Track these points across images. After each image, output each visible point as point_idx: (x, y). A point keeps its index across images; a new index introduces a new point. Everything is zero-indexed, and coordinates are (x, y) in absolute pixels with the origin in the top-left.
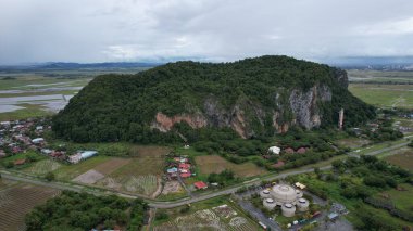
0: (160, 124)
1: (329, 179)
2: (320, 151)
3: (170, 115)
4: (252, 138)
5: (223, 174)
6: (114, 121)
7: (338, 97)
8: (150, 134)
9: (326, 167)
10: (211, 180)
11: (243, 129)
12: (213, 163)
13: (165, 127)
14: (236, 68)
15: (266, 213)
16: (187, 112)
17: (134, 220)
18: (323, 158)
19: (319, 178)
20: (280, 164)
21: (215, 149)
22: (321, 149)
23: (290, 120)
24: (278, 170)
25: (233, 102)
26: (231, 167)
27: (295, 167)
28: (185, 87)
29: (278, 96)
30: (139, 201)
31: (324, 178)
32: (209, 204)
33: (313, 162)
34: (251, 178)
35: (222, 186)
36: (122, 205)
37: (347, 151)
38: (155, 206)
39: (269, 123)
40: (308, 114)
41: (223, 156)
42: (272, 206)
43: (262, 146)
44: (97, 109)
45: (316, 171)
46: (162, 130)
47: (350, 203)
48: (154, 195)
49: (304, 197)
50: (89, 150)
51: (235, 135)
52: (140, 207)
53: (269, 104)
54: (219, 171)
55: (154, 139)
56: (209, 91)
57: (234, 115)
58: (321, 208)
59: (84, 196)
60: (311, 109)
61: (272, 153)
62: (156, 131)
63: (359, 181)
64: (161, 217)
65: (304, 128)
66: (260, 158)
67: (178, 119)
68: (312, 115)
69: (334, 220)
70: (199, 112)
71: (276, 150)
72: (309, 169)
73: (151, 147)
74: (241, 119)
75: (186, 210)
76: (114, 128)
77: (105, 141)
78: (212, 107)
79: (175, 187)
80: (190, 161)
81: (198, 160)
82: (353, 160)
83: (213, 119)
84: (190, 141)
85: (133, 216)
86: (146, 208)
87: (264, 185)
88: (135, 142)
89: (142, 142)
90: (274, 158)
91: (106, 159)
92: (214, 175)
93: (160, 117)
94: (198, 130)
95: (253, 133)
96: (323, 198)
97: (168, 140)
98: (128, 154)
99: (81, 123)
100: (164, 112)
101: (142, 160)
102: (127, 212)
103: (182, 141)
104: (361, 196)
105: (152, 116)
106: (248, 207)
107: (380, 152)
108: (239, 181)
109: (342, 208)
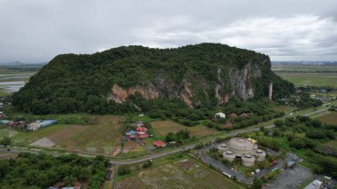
0: (116, 96)
1: (275, 135)
3: (126, 87)
4: (199, 107)
5: (178, 134)
6: (72, 94)
8: (106, 105)
9: (270, 126)
10: (168, 140)
11: (190, 99)
12: (166, 127)
13: (121, 98)
15: (226, 163)
16: (141, 85)
17: (95, 176)
19: (266, 134)
20: (229, 125)
21: (168, 116)
22: (262, 116)
23: (230, 92)
24: (227, 130)
25: (181, 76)
26: (184, 128)
27: (242, 127)
28: (138, 64)
29: (219, 71)
30: (100, 159)
31: (270, 134)
32: (171, 159)
33: (256, 123)
34: (205, 137)
35: (179, 144)
36: (80, 162)
38: (117, 164)
39: (212, 95)
40: (244, 87)
41: (176, 121)
42: (231, 158)
43: (209, 112)
44: (57, 83)
45: (262, 129)
46: (117, 101)
48: (115, 154)
49: (259, 148)
50: (48, 119)
51: (183, 105)
52: (102, 164)
53: (212, 78)
54: (175, 132)
55: (110, 109)
56: (160, 67)
57: (183, 87)
58: (277, 158)
59: (42, 157)
60: (247, 83)
61: (219, 117)
62: (112, 103)
63: (303, 135)
64: (124, 172)
66: (209, 121)
67: (132, 91)
68: (247, 88)
70: (151, 84)
71: (222, 115)
72: (256, 128)
73: (107, 116)
74: (188, 91)
75: (148, 165)
76: (73, 100)
77: (64, 112)
78: (162, 81)
80: (146, 125)
81: (155, 124)
83: (164, 91)
84: (144, 110)
85: (94, 172)
86: (107, 164)
87: (219, 141)
88: (93, 112)
89: (100, 112)
90: (222, 121)
91: (66, 126)
92: (170, 134)
93: (116, 89)
94: (151, 101)
95: (199, 103)
96: (276, 149)
97: (124, 110)
98: (87, 122)
99: (41, 97)
100: (120, 84)
101: (100, 127)
102: (89, 168)
103: (137, 111)
104: (308, 146)
105: (108, 88)
106: (208, 160)
108: (194, 140)
109: (295, 157)
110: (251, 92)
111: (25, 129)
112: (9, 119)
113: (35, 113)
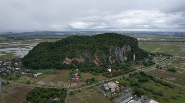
0: (67, 61)
1: (127, 80)
2: (126, 70)
3: (71, 58)
4: (101, 66)
5: (91, 79)
6: (48, 60)
7: (134, 49)
8: (63, 65)
9: (126, 76)
10: (87, 81)
11: (98, 62)
12: (87, 75)
13: (69, 62)
14: (95, 38)
15: (105, 91)
16: (77, 57)
17: (63, 95)
18: (126, 73)
19: (124, 79)
20: (111, 75)
21: (88, 71)
22: (126, 69)
23: (115, 59)
24: (110, 77)
25: (94, 53)
26: (94, 77)
27: (116, 76)
28: (76, 47)
29: (111, 50)
30: (63, 89)
31: (126, 79)
32: (87, 89)
33: (122, 74)
34: (101, 80)
35: (91, 83)
36: (57, 90)
37: (135, 70)
38: (69, 91)
39: (107, 60)
41: (91, 73)
42: (107, 89)
43: (105, 69)
44: (41, 56)
45: (123, 77)
46: (67, 63)
47: (133, 87)
48: (68, 87)
49: (118, 86)
50: (40, 72)
51: (95, 65)
52: (64, 91)
53: (107, 53)
54: (90, 78)
55: (64, 67)
56: (85, 48)
57: (95, 57)
58: (123, 89)
59: (43, 88)
60: (123, 54)
61: (108, 71)
62: (65, 64)
63: (137, 80)
64: (71, 94)
65: (121, 62)
66: (104, 73)
67: (74, 59)
68: (123, 56)
69: (127, 93)
70: (81, 56)
71: (110, 70)
72: (121, 77)
73: (64, 70)
74: (97, 59)
75: (79, 91)
76: (48, 63)
77: (45, 68)
78: (86, 54)
79: (75, 84)
80: (79, 75)
81: (82, 74)
82: (136, 73)
83: (87, 59)
84: (78, 67)
85: (62, 94)
86: (66, 91)
87: (106, 82)
88: (57, 68)
89: (60, 68)
90: (109, 73)
91: (47, 75)
92: (88, 80)
93: (67, 59)
94: (81, 63)
95: (101, 64)
96: (125, 86)
97: (70, 67)
98: (55, 73)
99: (35, 62)
100: (68, 57)
101: (61, 75)
102: (60, 92)
103: (75, 68)
104: (136, 85)
105: (63, 59)
106: (100, 90)
107: (146, 70)
108: (97, 81)
109: (130, 89)
110: (125, 58)
111: (32, 77)
112: (24, 72)
113: (33, 69)
